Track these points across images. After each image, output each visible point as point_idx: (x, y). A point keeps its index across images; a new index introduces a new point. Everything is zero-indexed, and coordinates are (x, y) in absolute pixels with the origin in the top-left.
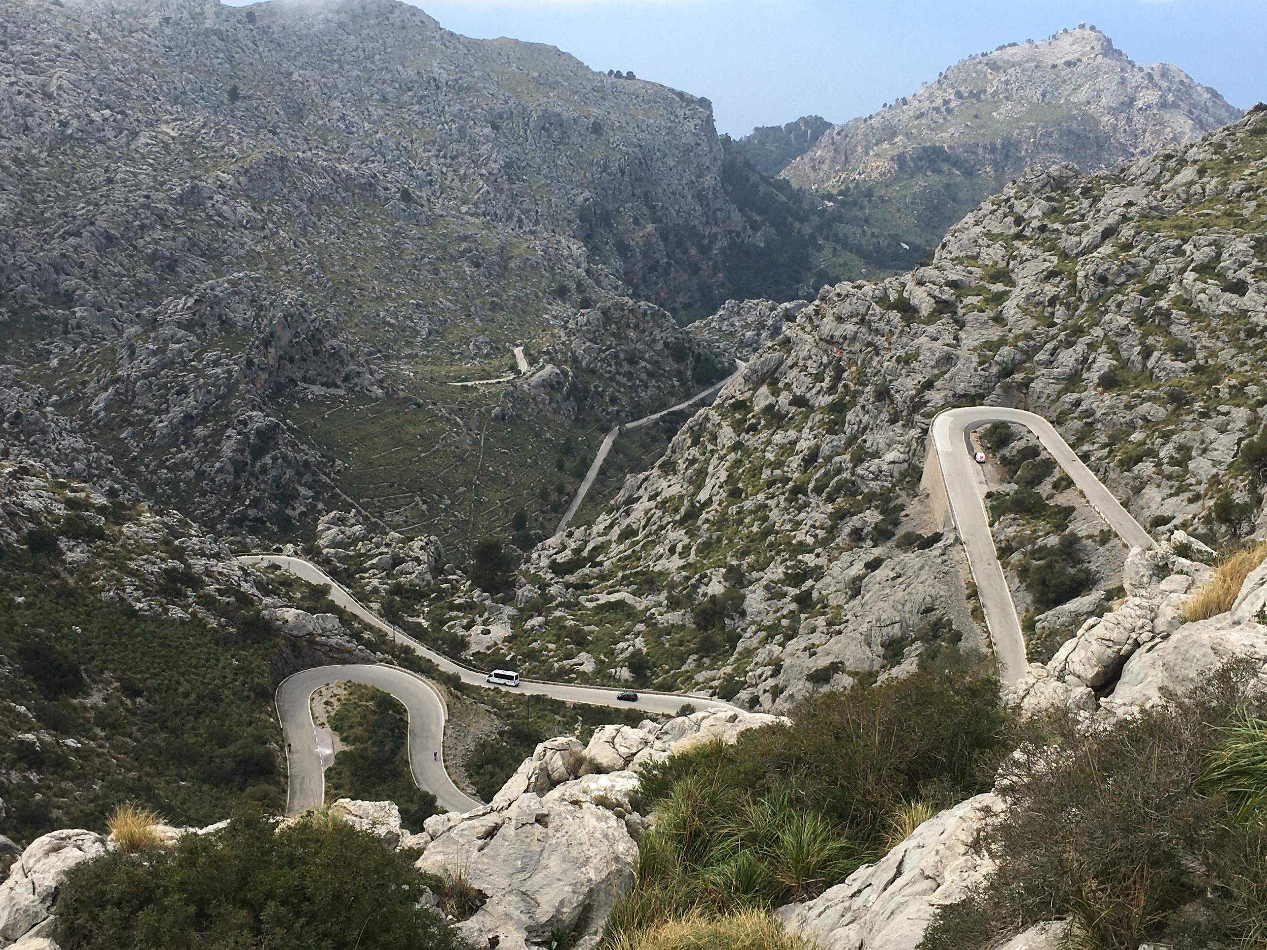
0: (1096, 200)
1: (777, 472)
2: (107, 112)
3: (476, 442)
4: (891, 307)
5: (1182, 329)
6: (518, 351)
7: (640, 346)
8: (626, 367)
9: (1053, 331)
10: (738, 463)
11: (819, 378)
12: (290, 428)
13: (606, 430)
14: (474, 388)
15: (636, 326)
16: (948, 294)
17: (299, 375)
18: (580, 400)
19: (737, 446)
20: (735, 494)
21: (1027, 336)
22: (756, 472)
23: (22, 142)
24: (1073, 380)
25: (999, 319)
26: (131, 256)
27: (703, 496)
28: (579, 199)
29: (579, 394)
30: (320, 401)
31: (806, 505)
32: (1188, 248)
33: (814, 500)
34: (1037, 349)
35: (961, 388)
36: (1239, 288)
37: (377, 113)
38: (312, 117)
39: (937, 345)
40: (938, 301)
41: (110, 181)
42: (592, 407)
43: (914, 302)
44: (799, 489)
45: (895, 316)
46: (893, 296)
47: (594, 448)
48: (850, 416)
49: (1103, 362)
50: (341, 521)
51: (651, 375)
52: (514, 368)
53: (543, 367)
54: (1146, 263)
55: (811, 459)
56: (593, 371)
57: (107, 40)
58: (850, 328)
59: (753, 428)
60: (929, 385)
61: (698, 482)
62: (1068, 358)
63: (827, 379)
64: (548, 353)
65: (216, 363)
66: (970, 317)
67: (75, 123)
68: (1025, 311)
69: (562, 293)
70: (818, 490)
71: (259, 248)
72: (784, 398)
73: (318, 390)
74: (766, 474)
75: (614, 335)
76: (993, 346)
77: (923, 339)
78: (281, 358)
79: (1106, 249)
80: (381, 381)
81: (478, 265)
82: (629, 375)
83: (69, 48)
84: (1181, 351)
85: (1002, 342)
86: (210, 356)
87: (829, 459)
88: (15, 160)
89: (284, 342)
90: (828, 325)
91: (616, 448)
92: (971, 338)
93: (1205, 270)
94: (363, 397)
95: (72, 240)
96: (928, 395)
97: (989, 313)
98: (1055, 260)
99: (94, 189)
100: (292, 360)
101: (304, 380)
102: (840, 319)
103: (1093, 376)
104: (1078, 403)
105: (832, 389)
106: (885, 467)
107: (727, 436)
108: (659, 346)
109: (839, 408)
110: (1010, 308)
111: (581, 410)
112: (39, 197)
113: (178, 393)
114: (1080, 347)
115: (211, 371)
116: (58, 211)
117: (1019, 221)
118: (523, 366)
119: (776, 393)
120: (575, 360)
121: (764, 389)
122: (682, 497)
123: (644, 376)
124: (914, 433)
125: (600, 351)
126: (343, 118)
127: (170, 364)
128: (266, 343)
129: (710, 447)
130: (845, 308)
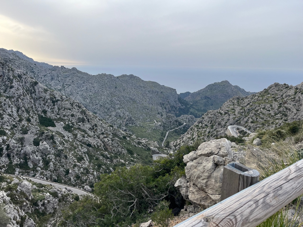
0: (243, 100)
1: (204, 134)
2: (101, 89)
3: (151, 132)
4: (218, 113)
5: (261, 116)
6: (155, 121)
7: (171, 120)
8: (170, 123)
9: (243, 116)
10: (198, 133)
11: (208, 122)
12: (128, 130)
13: (167, 131)
14: (150, 125)
15: (171, 118)
16: (226, 111)
17: (128, 123)
18: (164, 127)
19: (197, 131)
20: (199, 137)
21: (239, 117)
22: (201, 134)
23: (90, 93)
24: (246, 122)
25: (235, 115)
26: (104, 108)
27: (194, 137)
28: (160, 102)
29: (164, 126)
30: (131, 126)
31: (210, 138)
32: (260, 106)
33: (211, 137)
34: (241, 118)
35: (231, 123)
36: (269, 111)
37: (134, 90)
38: (126, 91)
39: (227, 118)
40: (225, 112)
41: (101, 98)
42: (165, 128)
43: (222, 112)
44: (208, 136)
45: (219, 114)
46: (218, 112)
47: (166, 133)
48: (214, 127)
49: (251, 120)
50: (144, 139)
51: (173, 124)
52: (155, 123)
53: (159, 123)
54: (255, 108)
55: (209, 132)
56: (165, 123)
57: (100, 80)
58: (213, 116)
59: (200, 128)
60: (226, 123)
61: (193, 135)
62: (245, 120)
63: (210, 122)
64: (159, 121)
65: (119, 121)
66: (231, 114)
67: (97, 91)
68: (238, 114)
69: (159, 113)
70: (211, 136)
71: (120, 107)
72: (204, 125)
73: (131, 125)
74: (203, 134)
75: (168, 119)
76: (235, 118)
77: (225, 117)
78: (127, 120)
79: (249, 106)
80: (139, 124)
81: (148, 110)
82: (170, 124)
83: (96, 81)
84: (263, 119)
85: (236, 117)
86: (118, 120)
87: (212, 132)
88: (89, 95)
89: (127, 119)
90: (209, 115)
91: (169, 134)
92: (231, 117)
93: (264, 108)
94: (136, 126)
95: (96, 106)
96: (227, 124)
97: (233, 114)
98: (241, 108)
99: (99, 99)
100: (128, 121)
101: (129, 123)
102: (211, 115)
103: (250, 121)
104: (248, 125)
105: (211, 123)
106: (221, 133)
107: (196, 129)
108: (174, 120)
109: (212, 126)
110: (236, 113)
111: (164, 128)
112: (92, 100)
113: (114, 125)
114: (247, 118)
115: (118, 122)
116: (95, 102)
117: (233, 103)
118: (156, 122)
119: (202, 124)
120: (163, 122)
121: (200, 124)
122: (191, 137)
123: (172, 124)
124: (225, 128)
125: (166, 121)
126: (130, 91)
127: (113, 121)
128: (125, 119)
129: (194, 131)
130: (212, 113)
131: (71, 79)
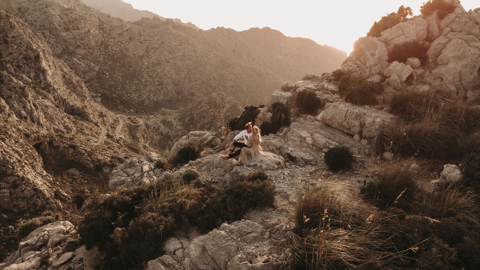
131: (160, 38)
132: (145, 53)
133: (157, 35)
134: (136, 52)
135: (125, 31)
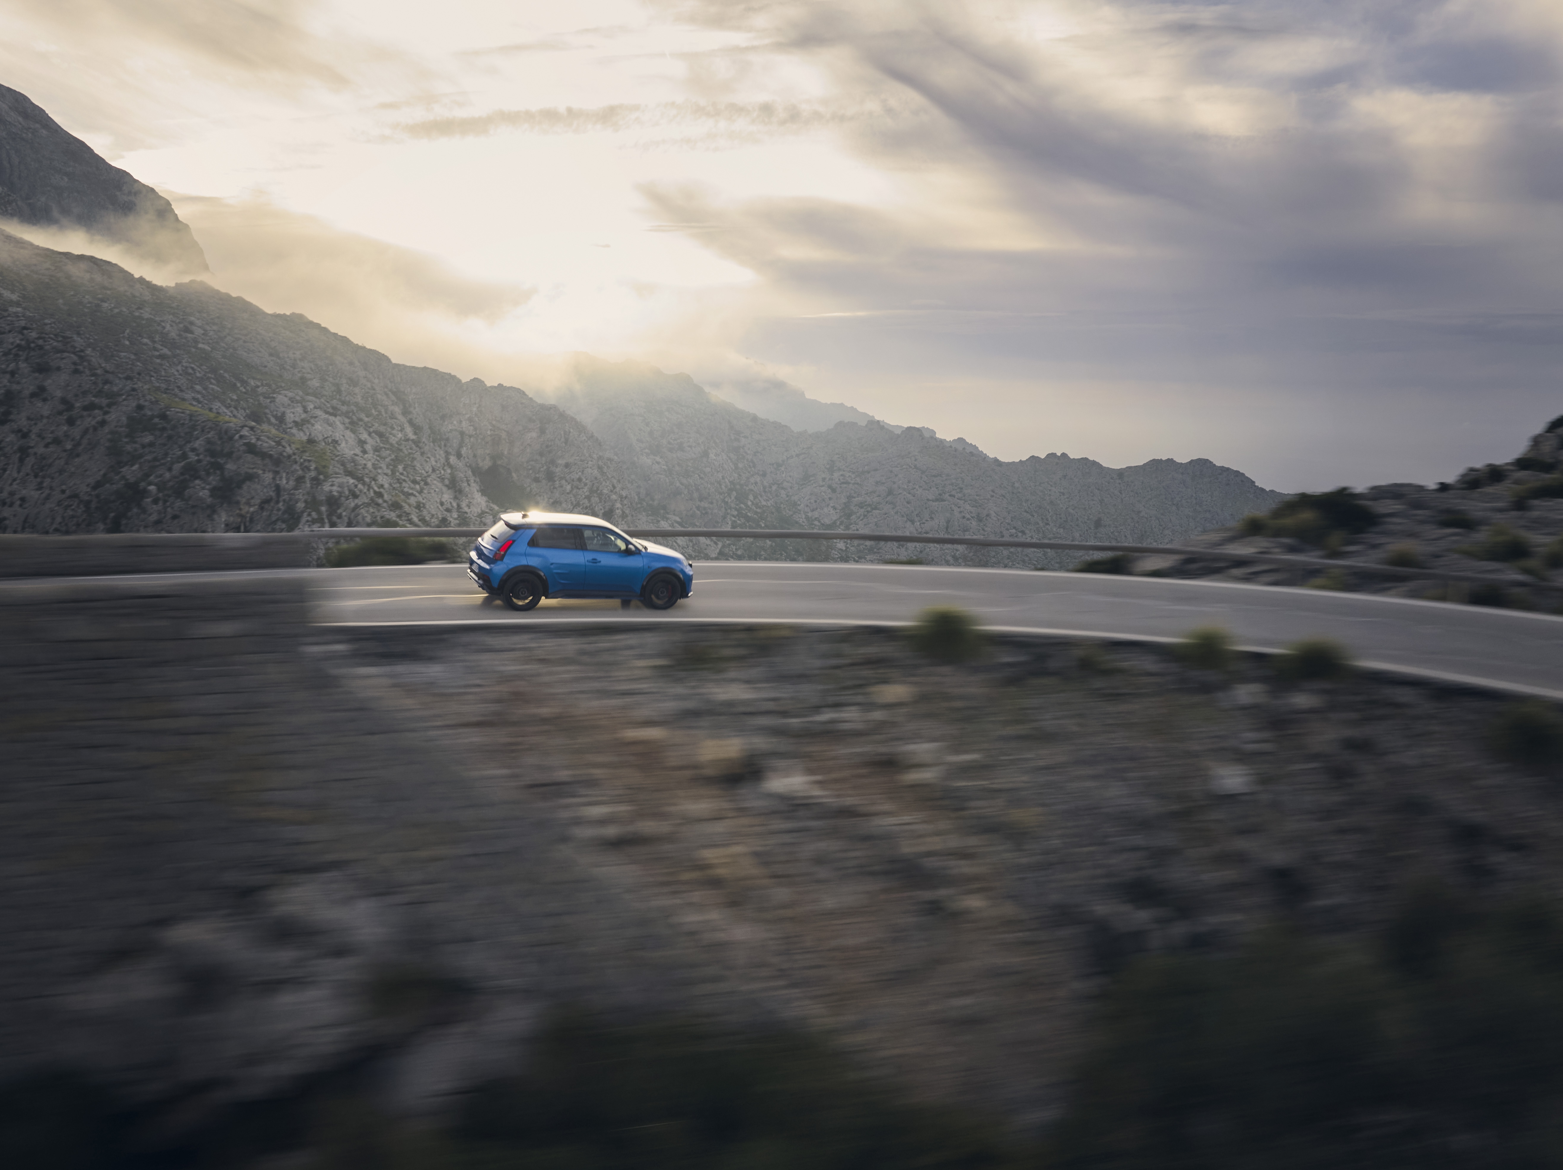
131: (884, 479)
132: (841, 517)
133: (876, 470)
134: (816, 514)
135: (792, 457)
